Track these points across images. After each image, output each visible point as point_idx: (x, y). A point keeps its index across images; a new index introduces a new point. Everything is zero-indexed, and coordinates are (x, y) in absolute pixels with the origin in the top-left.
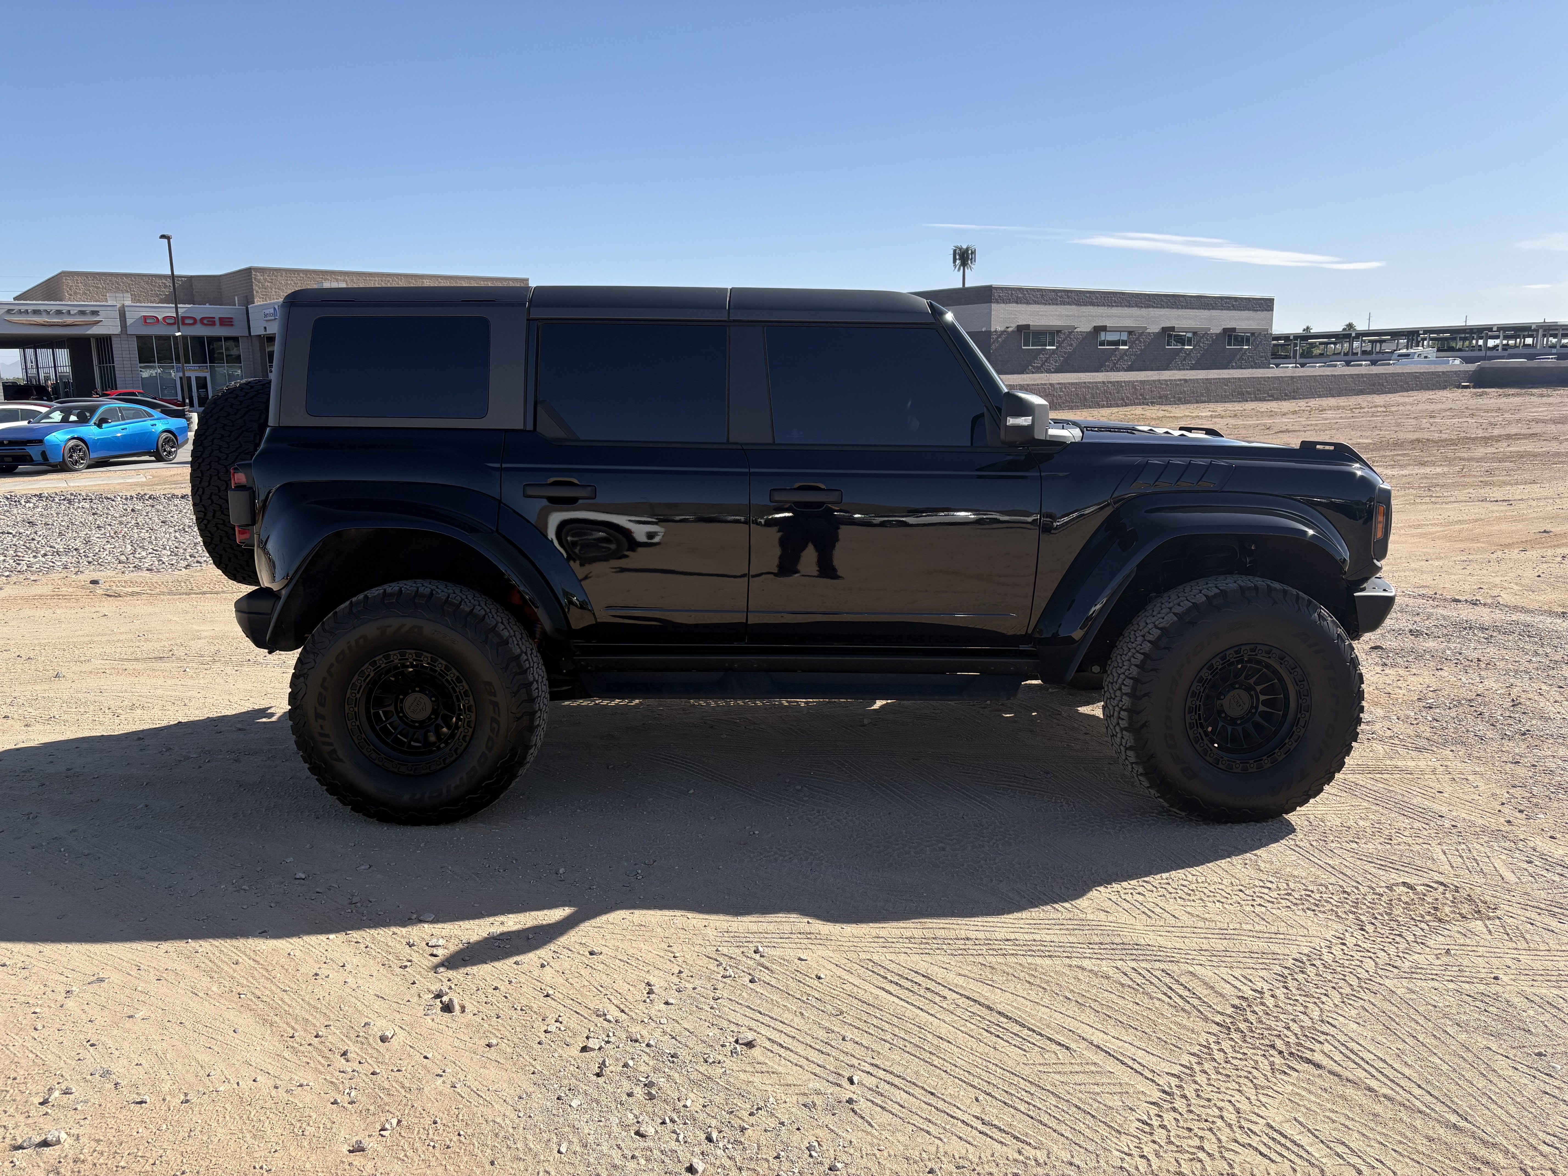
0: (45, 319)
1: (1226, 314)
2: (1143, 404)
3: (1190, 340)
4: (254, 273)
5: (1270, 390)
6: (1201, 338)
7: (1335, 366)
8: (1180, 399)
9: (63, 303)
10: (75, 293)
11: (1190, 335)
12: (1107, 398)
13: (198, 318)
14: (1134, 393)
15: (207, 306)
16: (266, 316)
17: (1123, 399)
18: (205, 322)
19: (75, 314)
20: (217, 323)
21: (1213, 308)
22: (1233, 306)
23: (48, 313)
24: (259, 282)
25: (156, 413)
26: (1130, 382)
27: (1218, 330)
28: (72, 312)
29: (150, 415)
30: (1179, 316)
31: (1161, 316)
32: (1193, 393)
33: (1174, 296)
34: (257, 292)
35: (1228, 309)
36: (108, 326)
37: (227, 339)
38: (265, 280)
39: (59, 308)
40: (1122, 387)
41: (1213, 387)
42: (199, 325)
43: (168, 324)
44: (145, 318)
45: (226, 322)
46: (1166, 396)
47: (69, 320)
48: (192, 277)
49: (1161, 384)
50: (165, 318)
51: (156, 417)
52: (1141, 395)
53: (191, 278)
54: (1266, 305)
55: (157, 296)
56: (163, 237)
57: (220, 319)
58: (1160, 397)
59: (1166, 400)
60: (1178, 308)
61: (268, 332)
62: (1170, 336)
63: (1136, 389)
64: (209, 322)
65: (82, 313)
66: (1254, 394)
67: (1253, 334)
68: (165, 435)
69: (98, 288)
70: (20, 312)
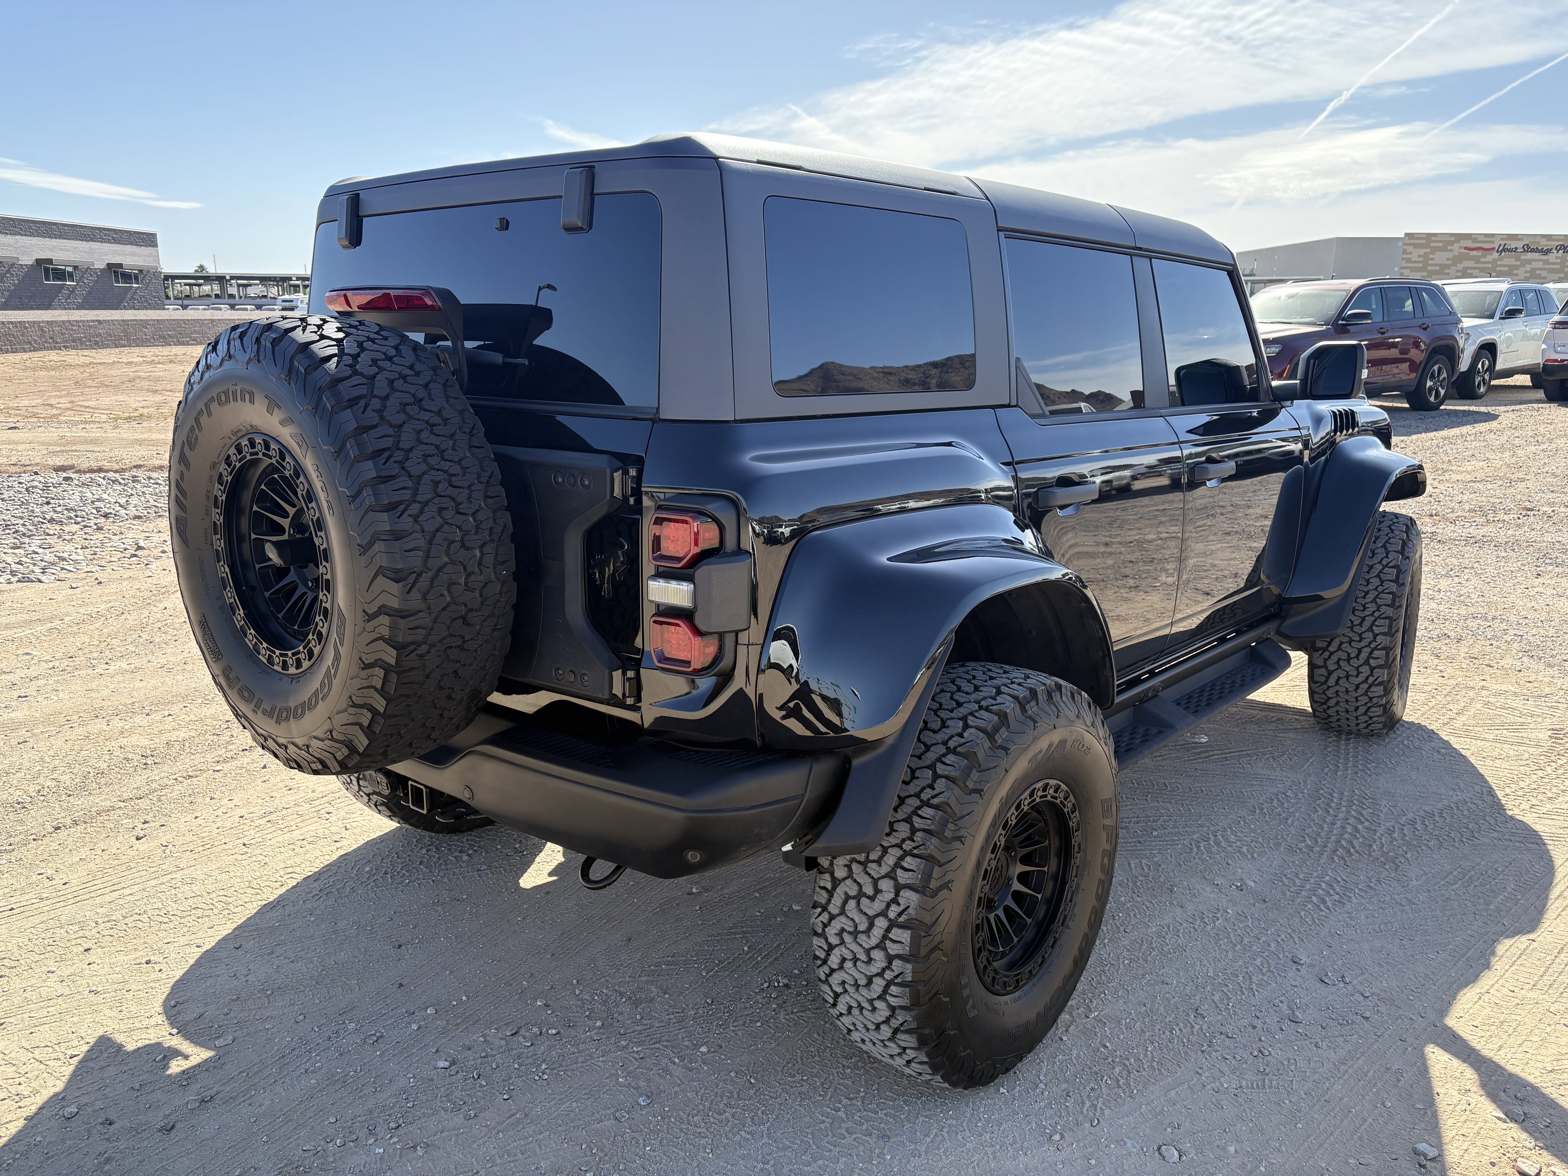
1: (106, 247)
2: (55, 348)
3: (71, 275)
5: (192, 333)
6: (84, 273)
7: (220, 309)
8: (96, 343)
11: (70, 269)
12: (11, 341)
14: (41, 336)
17: (30, 343)
21: (92, 240)
22: (114, 239)
26: (34, 322)
27: (102, 265)
30: (54, 247)
31: (32, 245)
32: (110, 335)
33: (44, 223)
35: (109, 242)
40: (26, 328)
41: (131, 330)
46: (80, 339)
49: (73, 325)
52: (50, 338)
54: (148, 240)
58: (74, 341)
59: (81, 344)
60: (51, 238)
62: (47, 270)
63: (43, 331)
66: (177, 338)
67: (141, 271)
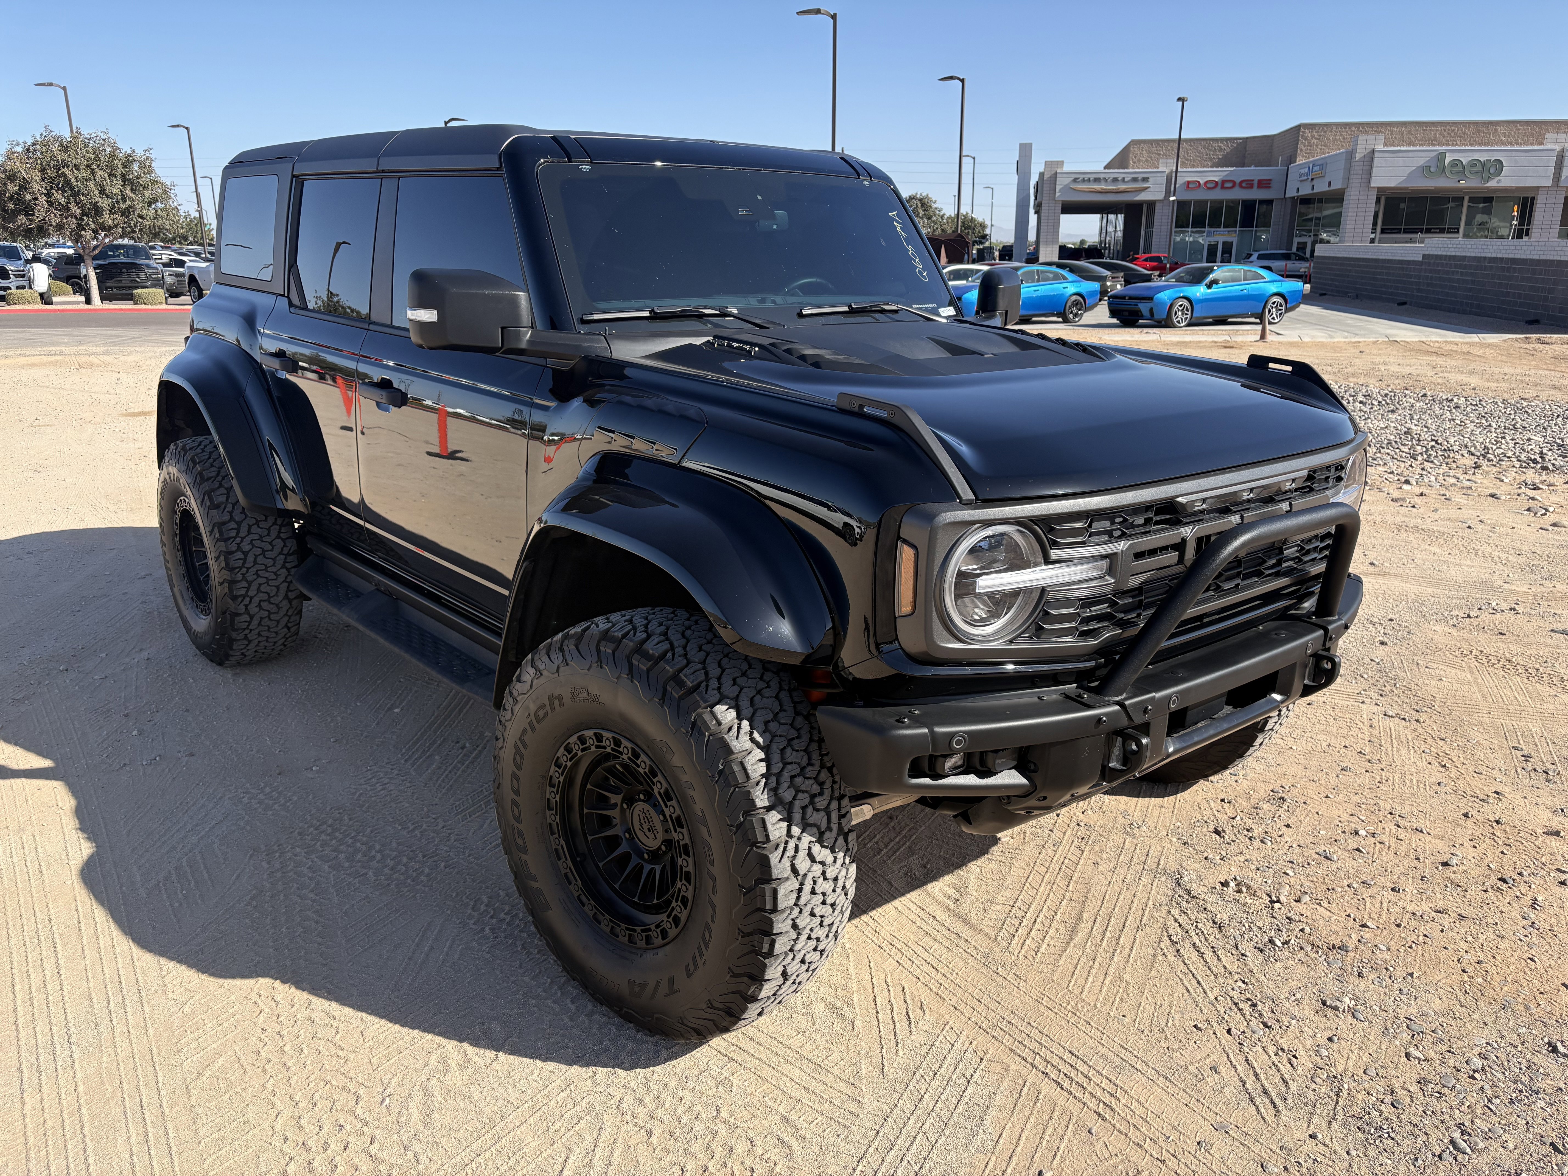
0: (1103, 186)
4: (1302, 130)
9: (1126, 170)
10: (1139, 161)
13: (1238, 181)
15: (1253, 168)
16: (1301, 176)
18: (1244, 185)
19: (1128, 182)
20: (1256, 185)
23: (1106, 180)
24: (1306, 139)
25: (1070, 276)
28: (1126, 179)
29: (1065, 278)
34: (1301, 150)
36: (1154, 192)
37: (1262, 202)
38: (1313, 137)
39: (1116, 176)
42: (1237, 188)
43: (1209, 188)
44: (1189, 182)
45: (1264, 184)
47: (1122, 187)
48: (1247, 138)
50: (1206, 183)
51: (1070, 280)
53: (1246, 140)
55: (1211, 159)
56: (1179, 99)
57: (1260, 181)
61: (1300, 193)
64: (1247, 184)
65: (1135, 180)
68: (1074, 298)
69: (1159, 154)
70: (1084, 180)
